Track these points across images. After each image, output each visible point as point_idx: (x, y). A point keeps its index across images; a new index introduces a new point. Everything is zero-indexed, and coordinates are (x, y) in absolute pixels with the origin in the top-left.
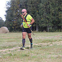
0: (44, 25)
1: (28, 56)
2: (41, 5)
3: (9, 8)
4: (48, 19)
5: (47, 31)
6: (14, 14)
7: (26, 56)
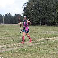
0: (51, 21)
1: (37, 51)
2: (49, 6)
3: (26, 8)
4: (54, 17)
5: (53, 26)
6: (29, 13)
7: (35, 51)
